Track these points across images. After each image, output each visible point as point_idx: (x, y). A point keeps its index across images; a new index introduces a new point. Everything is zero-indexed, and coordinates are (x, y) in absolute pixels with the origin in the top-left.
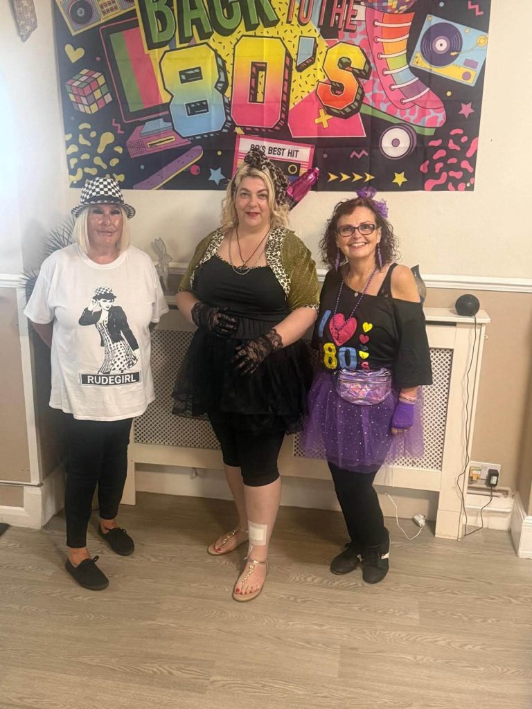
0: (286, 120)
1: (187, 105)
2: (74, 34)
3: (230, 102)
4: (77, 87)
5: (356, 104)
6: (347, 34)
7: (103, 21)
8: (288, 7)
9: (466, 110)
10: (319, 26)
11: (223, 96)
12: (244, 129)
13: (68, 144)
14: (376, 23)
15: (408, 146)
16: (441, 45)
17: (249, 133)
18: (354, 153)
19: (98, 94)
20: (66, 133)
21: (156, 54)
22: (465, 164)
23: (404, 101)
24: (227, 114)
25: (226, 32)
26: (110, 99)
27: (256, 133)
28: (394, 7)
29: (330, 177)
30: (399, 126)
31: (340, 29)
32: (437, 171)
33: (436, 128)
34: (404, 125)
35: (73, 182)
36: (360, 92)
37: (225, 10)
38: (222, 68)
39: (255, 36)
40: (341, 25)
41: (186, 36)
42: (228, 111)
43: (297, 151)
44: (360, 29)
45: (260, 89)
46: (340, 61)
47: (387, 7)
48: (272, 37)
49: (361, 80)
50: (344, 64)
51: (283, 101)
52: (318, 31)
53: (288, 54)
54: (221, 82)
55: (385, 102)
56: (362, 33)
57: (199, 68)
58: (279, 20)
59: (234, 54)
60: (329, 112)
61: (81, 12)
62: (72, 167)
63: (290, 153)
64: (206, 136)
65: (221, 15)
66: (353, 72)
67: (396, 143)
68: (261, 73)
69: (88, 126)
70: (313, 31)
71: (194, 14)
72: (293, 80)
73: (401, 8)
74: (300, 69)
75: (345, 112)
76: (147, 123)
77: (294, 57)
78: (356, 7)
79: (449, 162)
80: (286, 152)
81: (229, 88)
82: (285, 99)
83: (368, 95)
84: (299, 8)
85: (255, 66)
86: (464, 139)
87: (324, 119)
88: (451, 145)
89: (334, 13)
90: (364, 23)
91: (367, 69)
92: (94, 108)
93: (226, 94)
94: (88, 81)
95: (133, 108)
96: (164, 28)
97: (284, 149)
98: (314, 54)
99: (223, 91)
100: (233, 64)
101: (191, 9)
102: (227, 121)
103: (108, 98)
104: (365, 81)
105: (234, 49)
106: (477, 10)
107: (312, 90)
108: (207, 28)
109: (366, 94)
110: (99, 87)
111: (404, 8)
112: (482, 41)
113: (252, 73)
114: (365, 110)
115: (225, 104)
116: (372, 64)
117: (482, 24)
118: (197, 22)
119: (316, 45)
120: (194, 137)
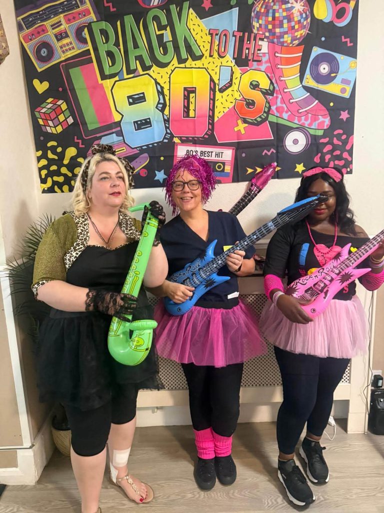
0: (212, 130)
1: (134, 122)
2: (39, 70)
3: (169, 119)
4: (44, 113)
5: (265, 115)
6: (255, 63)
7: (63, 59)
8: (210, 44)
9: (344, 115)
10: (234, 58)
11: (163, 114)
12: (180, 138)
13: (39, 159)
14: (277, 55)
15: (305, 143)
16: (324, 69)
17: (185, 141)
18: (265, 151)
19: (62, 118)
20: (37, 150)
21: (108, 83)
22: (346, 155)
23: (300, 111)
24: (166, 128)
25: (163, 65)
26: (72, 121)
27: (190, 141)
28: (289, 41)
29: (248, 171)
30: (297, 129)
31: (250, 60)
32: (327, 161)
33: (324, 130)
34: (301, 129)
35: (44, 189)
36: (267, 105)
37: (161, 48)
38: (161, 93)
39: (186, 68)
40: (250, 57)
41: (132, 68)
42: (167, 125)
43: (222, 153)
44: (264, 59)
45: (192, 107)
46: (251, 84)
47: (283, 42)
48: (199, 68)
49: (268, 97)
50: (255, 86)
51: (209, 116)
52: (234, 61)
53: (212, 80)
54: (161, 104)
55: (287, 112)
56: (266, 62)
57: (143, 93)
58: (203, 55)
59: (170, 82)
60: (245, 121)
61: (44, 52)
62: (43, 177)
63: (217, 155)
64: (151, 146)
65: (158, 53)
66: (261, 91)
67: (296, 142)
68: (192, 95)
69: (55, 143)
70: (230, 62)
71: (138, 52)
72: (216, 99)
73: (294, 42)
74: (222, 90)
75: (257, 121)
76: (103, 138)
77: (217, 82)
78: (260, 43)
79: (334, 154)
80: (214, 154)
81: (167, 108)
82: (211, 114)
83: (273, 108)
84: (219, 45)
85: (187, 91)
86: (344, 137)
87: (241, 127)
88: (335, 141)
89: (245, 48)
90: (267, 55)
91: (272, 88)
92: (59, 129)
93: (165, 113)
94: (53, 108)
95: (91, 127)
96: (114, 63)
97: (212, 152)
98: (231, 80)
99: (162, 110)
100: (169, 90)
101: (134, 48)
102: (167, 133)
103: (71, 120)
104: (271, 97)
105: (170, 78)
106: (349, 42)
107: (231, 106)
108: (148, 62)
109: (272, 107)
110: (63, 112)
111: (296, 42)
112: (353, 65)
113: (185, 95)
114: (272, 118)
115: (165, 120)
116: (275, 85)
117: (352, 52)
118: (139, 58)
119: (232, 73)
120: (141, 147)
